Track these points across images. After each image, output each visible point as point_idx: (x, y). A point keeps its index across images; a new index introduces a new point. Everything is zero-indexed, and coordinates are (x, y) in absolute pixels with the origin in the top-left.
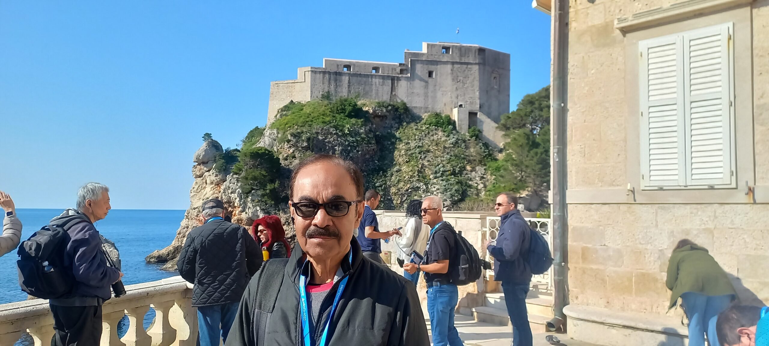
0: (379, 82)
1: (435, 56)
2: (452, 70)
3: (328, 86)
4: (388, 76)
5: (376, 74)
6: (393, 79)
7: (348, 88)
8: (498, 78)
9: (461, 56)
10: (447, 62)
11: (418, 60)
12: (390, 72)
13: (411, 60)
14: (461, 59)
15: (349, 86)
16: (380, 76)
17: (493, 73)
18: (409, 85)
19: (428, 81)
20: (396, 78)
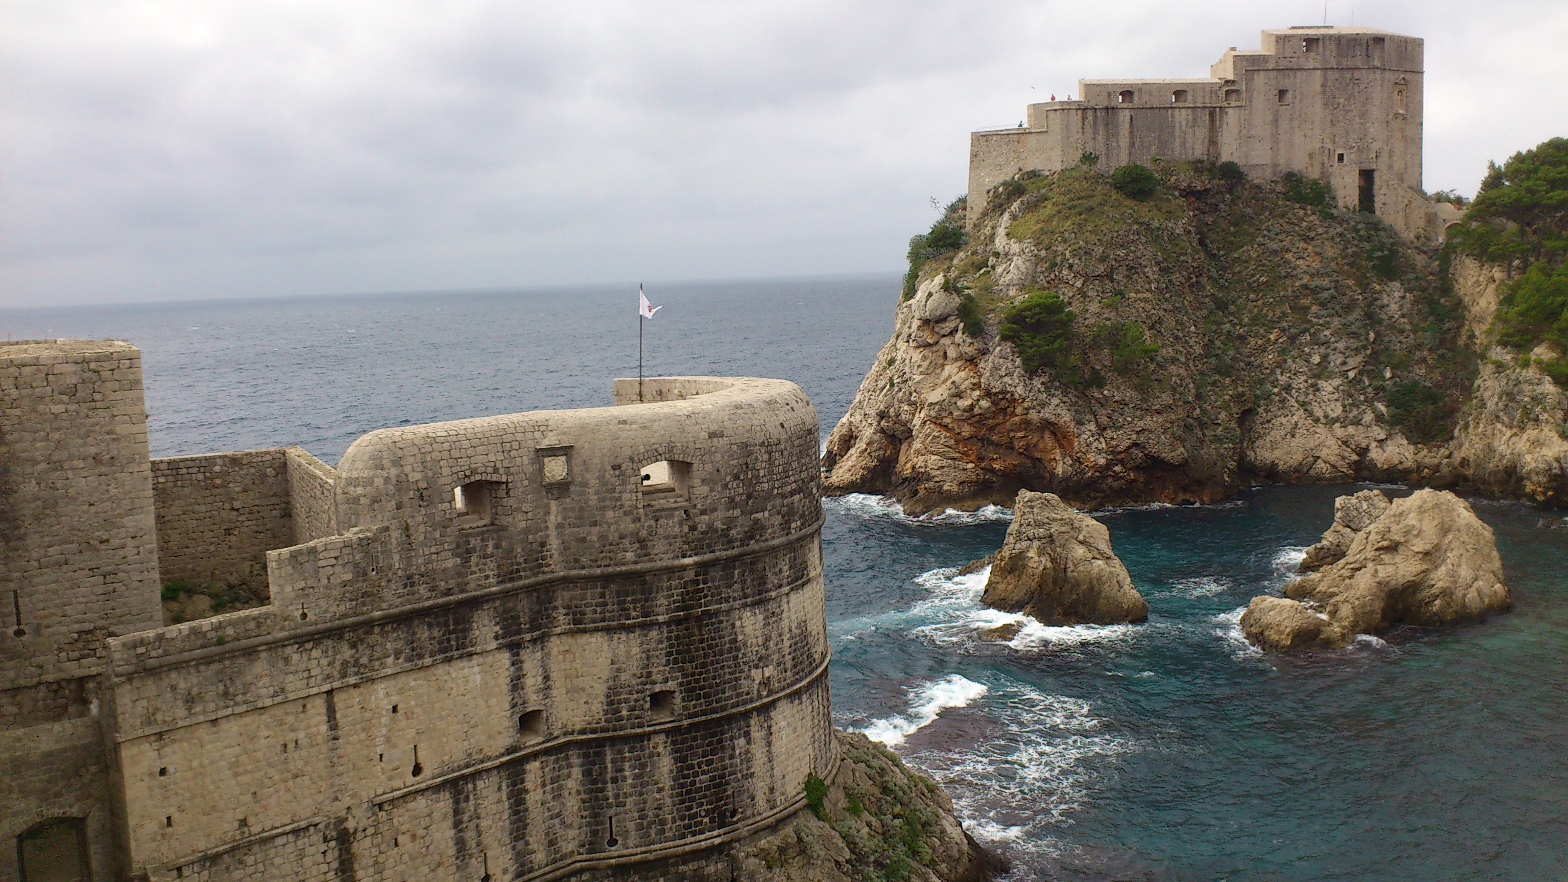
0: (1187, 121)
1: (1291, 59)
2: (1322, 85)
3: (1093, 136)
4: (1204, 107)
5: (1181, 105)
6: (1212, 111)
7: (1131, 137)
9: (1341, 54)
10: (1314, 68)
11: (1258, 70)
12: (1207, 100)
13: (1246, 71)
14: (1340, 62)
15: (1131, 133)
16: (1189, 108)
17: (1396, 83)
18: (1242, 121)
19: (1278, 111)
20: (1218, 110)
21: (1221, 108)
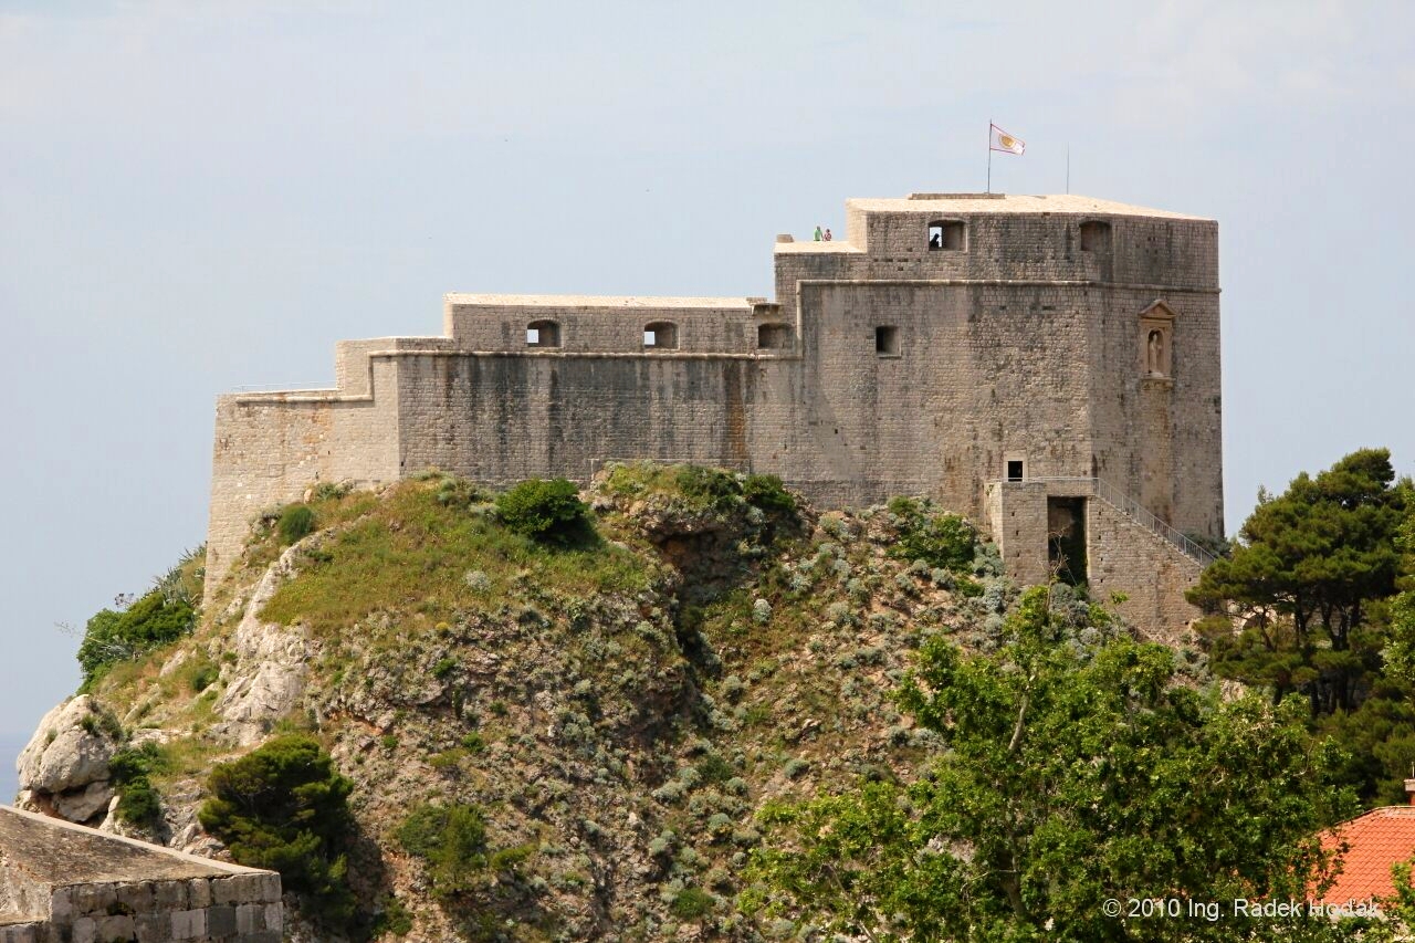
0: (676, 386)
1: (903, 264)
2: (972, 319)
3: (470, 413)
4: (713, 360)
5: (663, 353)
6: (731, 368)
7: (552, 419)
8: (1166, 336)
9: (1010, 256)
10: (952, 284)
11: (831, 286)
12: (720, 344)
13: (803, 285)
14: (1007, 273)
15: (553, 409)
16: (679, 359)
17: (1143, 316)
18: (798, 391)
19: (875, 370)
20: (743, 366)
21: (750, 361)
